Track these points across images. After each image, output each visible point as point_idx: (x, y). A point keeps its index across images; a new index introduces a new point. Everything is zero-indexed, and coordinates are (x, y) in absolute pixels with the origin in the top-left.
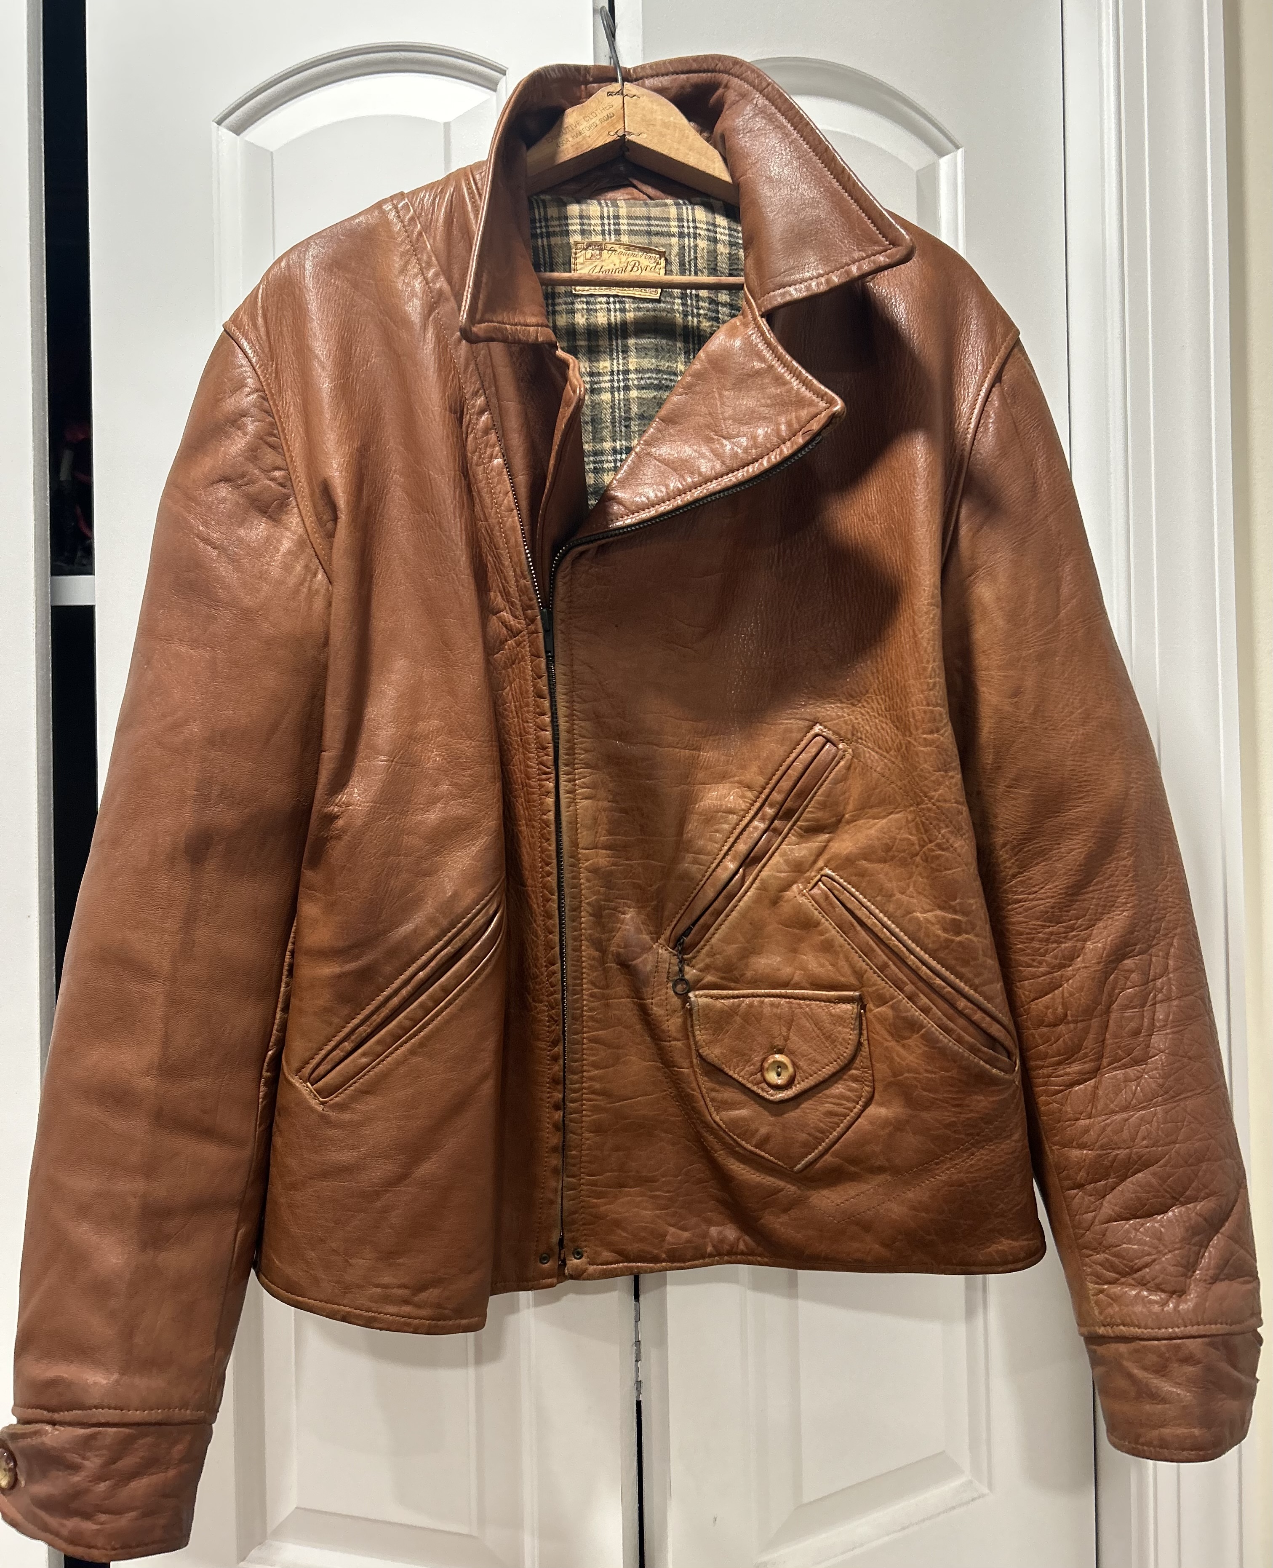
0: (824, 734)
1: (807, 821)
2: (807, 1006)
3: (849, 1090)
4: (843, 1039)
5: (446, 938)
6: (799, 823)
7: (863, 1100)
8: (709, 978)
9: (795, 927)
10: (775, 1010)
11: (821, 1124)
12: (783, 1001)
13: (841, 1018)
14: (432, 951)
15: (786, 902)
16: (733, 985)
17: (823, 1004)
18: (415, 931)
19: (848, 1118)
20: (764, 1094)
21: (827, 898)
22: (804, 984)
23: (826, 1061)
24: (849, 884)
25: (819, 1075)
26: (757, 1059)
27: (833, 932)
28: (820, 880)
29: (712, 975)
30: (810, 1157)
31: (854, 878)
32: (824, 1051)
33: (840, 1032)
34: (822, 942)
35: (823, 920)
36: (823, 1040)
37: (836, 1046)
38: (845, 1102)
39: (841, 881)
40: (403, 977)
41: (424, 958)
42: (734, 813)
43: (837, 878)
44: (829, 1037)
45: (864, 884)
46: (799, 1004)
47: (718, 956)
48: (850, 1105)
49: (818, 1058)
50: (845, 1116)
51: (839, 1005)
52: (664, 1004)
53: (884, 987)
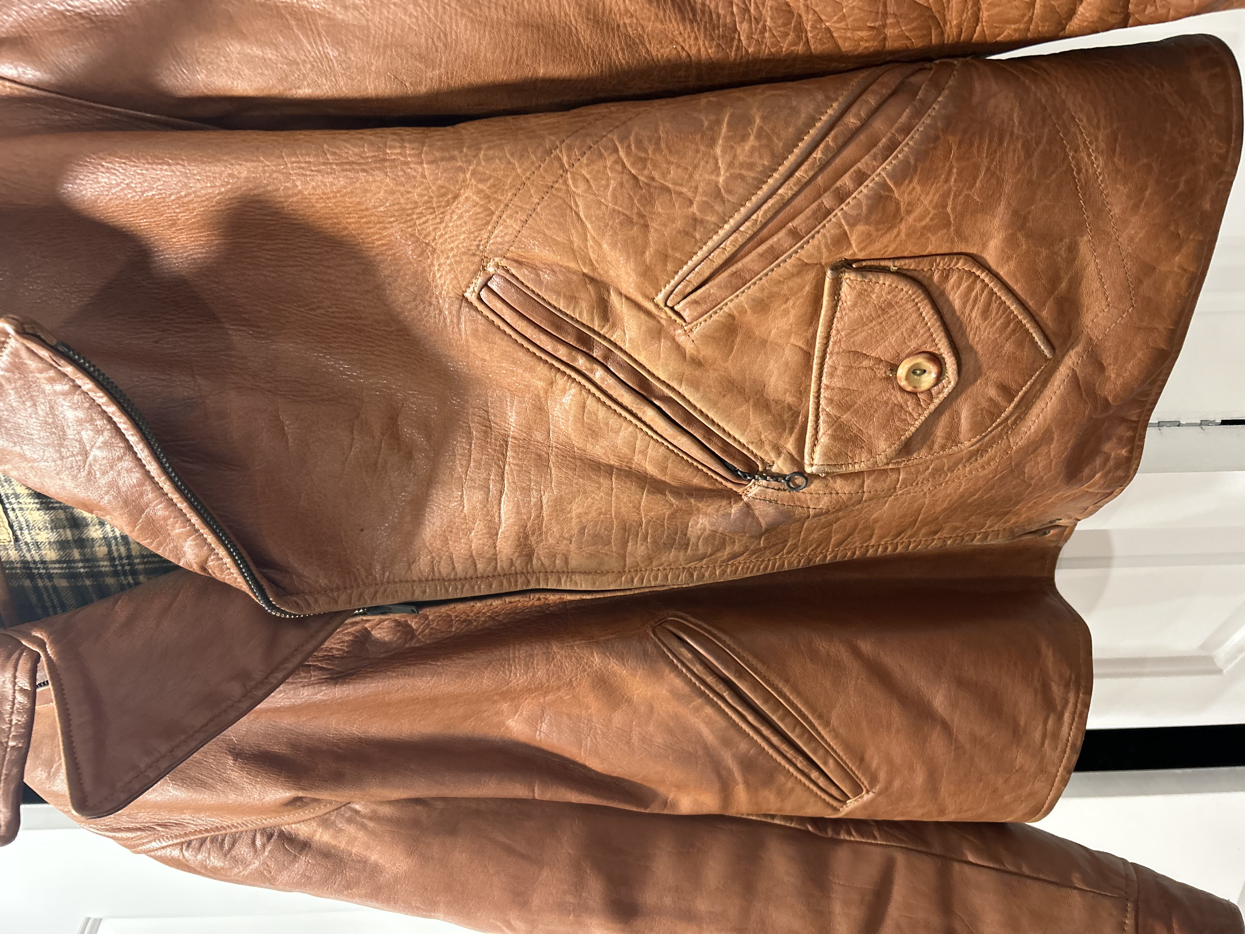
0: (476, 289)
1: (592, 320)
2: (838, 332)
3: (959, 287)
4: (889, 293)
5: (715, 699)
6: (596, 329)
7: (974, 270)
8: (790, 446)
9: (733, 341)
10: (839, 372)
11: (998, 324)
12: (828, 361)
13: (860, 295)
14: (727, 710)
15: (699, 353)
16: (801, 419)
17: (838, 314)
18: (707, 723)
19: (995, 290)
20: (946, 391)
21: (696, 302)
22: (809, 335)
23: (914, 316)
24: (677, 273)
25: (933, 325)
26: (899, 398)
27: (742, 298)
28: (672, 309)
29: (786, 443)
30: (1037, 339)
31: (670, 267)
32: (901, 317)
33: (879, 297)
34: (754, 312)
35: (726, 309)
36: (886, 317)
37: (897, 303)
38: (974, 294)
39: (673, 283)
40: (751, 733)
41: (734, 717)
43: (669, 288)
44: (885, 308)
45: (678, 255)
46: (835, 343)
47: (763, 437)
48: (978, 286)
49: (909, 325)
50: (992, 293)
51: (842, 294)
52: (816, 496)
53: (824, 236)
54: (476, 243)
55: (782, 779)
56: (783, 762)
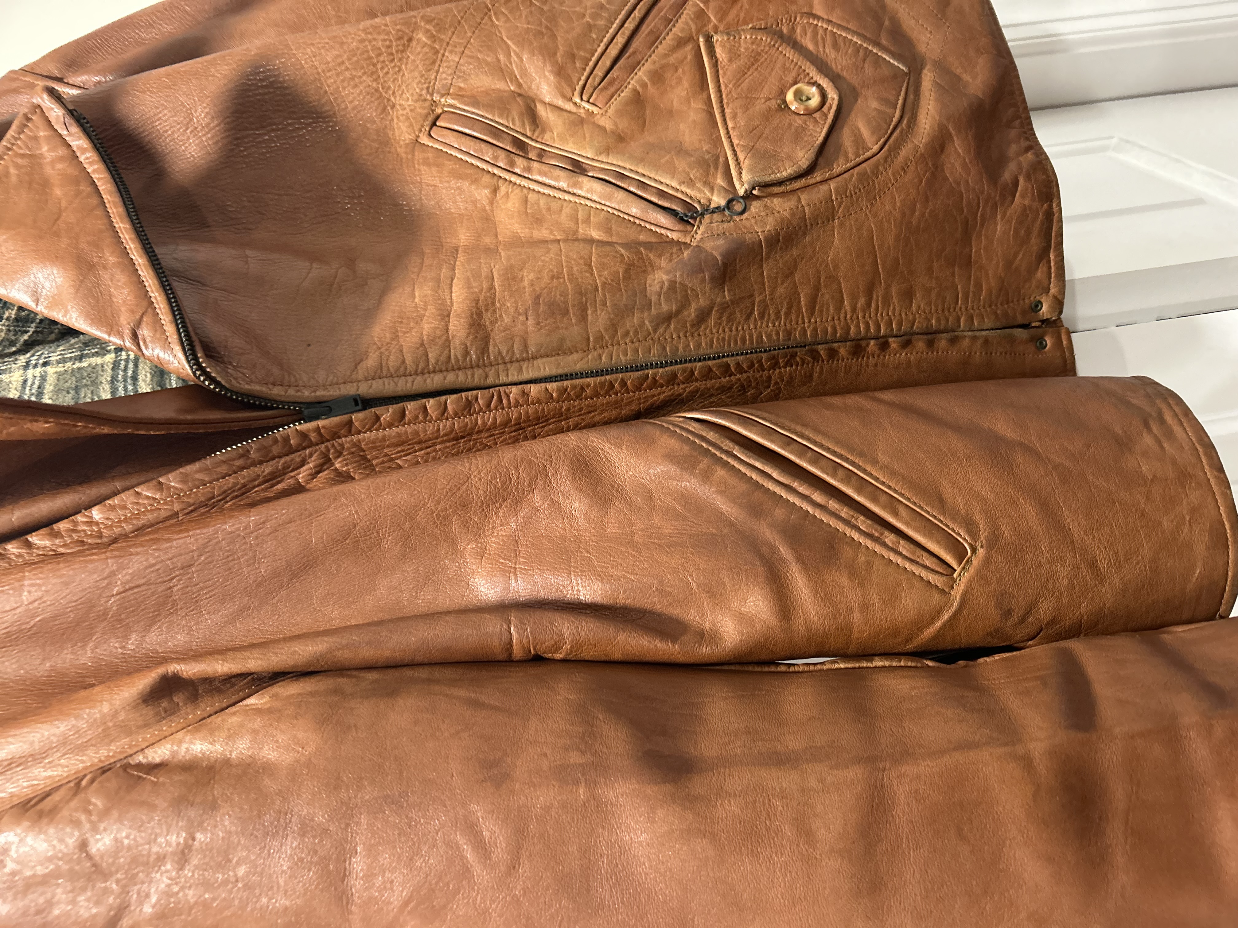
0: (427, 129)
1: (523, 125)
2: (726, 86)
3: (806, 34)
4: (753, 43)
5: (724, 457)
6: (528, 134)
7: (811, 21)
8: (720, 181)
9: (644, 114)
10: (739, 114)
11: (849, 51)
12: (727, 111)
13: (730, 51)
14: (743, 469)
15: (616, 126)
16: (722, 159)
17: (721, 72)
18: (722, 493)
19: (835, 30)
20: (834, 107)
21: (605, 88)
22: (705, 96)
23: (781, 57)
24: (584, 69)
25: (798, 60)
26: (799, 121)
27: (640, 73)
28: (588, 101)
29: (715, 178)
30: (887, 58)
31: (578, 65)
32: (771, 61)
33: (747, 49)
34: (653, 83)
35: (630, 86)
36: (759, 63)
37: (762, 51)
38: (819, 35)
39: (583, 78)
40: (784, 494)
41: (754, 476)
42: (526, 197)
43: (581, 83)
44: (755, 58)
45: (582, 53)
46: (727, 95)
47: (691, 176)
48: (821, 32)
49: (779, 65)
50: (834, 34)
51: (718, 56)
52: (760, 218)
53: (687, 14)
54: (426, 86)
55: (848, 552)
56: (841, 527)
